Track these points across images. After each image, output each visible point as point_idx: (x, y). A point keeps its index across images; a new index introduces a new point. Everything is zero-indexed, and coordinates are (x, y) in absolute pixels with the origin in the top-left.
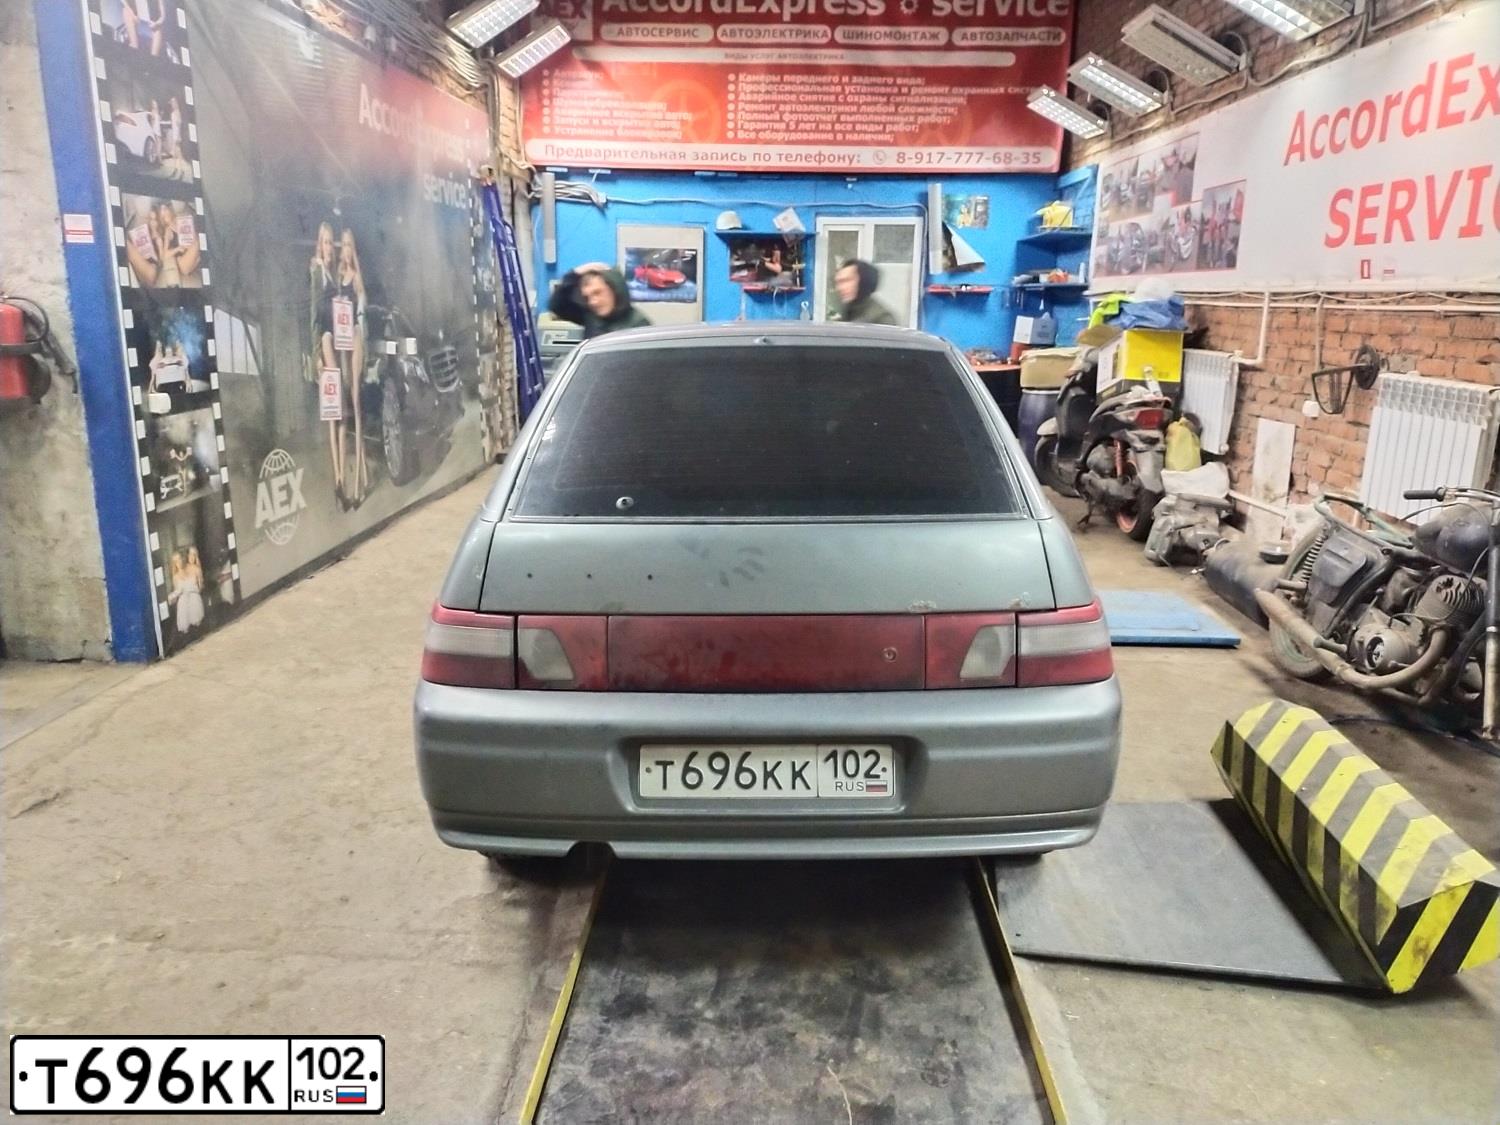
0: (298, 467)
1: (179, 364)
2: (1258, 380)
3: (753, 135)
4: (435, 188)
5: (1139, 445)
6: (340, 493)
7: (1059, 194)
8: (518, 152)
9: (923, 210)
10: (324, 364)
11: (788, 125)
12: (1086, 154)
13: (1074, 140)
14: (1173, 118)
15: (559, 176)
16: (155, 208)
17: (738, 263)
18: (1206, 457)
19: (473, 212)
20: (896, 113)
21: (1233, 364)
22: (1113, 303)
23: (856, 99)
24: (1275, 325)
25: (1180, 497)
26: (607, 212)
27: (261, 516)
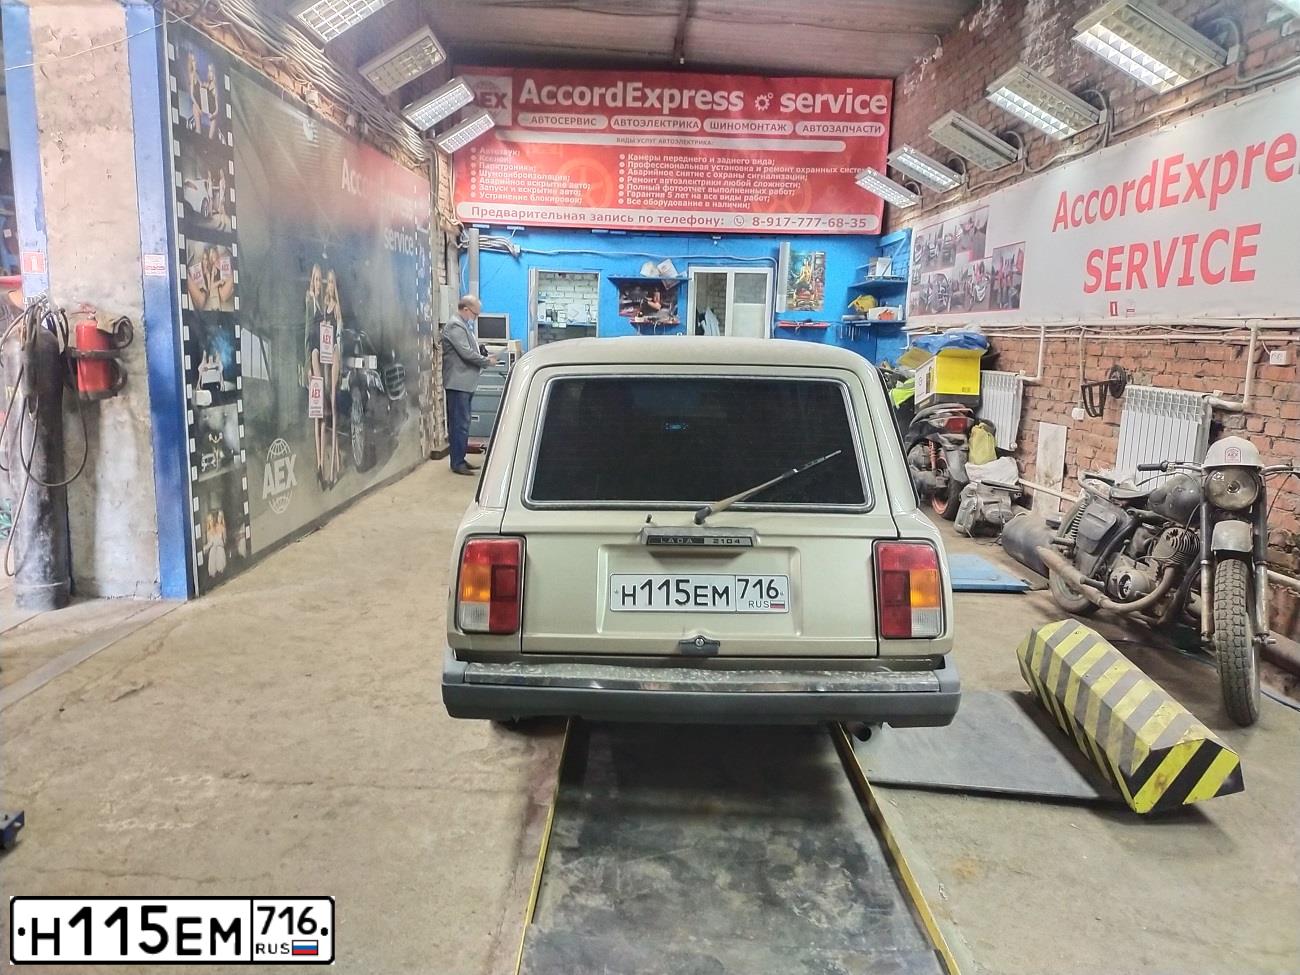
0: (293, 453)
1: (217, 368)
2: (1038, 393)
3: (638, 202)
4: (392, 239)
5: (948, 445)
6: (320, 476)
7: (881, 252)
8: (451, 211)
9: (774, 262)
10: (313, 374)
11: (666, 194)
12: (902, 220)
13: (892, 209)
14: (969, 195)
15: (482, 231)
16: (206, 251)
17: (625, 302)
18: (1000, 453)
19: (418, 258)
20: (752, 187)
21: (1019, 381)
23: (721, 175)
24: (1049, 351)
25: (980, 483)
26: (521, 260)
27: (266, 490)
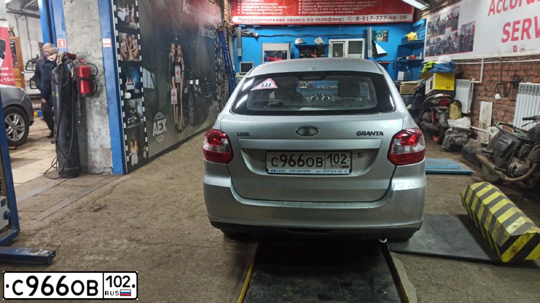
0: (165, 118)
1: (133, 84)
2: (481, 88)
3: (307, 13)
4: (204, 32)
5: (439, 111)
6: (176, 127)
7: (413, 29)
8: (230, 20)
9: (365, 36)
10: (172, 87)
11: (319, 9)
12: (422, 16)
13: (418, 11)
14: (451, 2)
15: (243, 28)
16: (127, 37)
17: (302, 55)
18: (463, 115)
19: (216, 40)
20: (356, 4)
21: (472, 83)
22: (430, 64)
24: (486, 70)
25: (454, 128)
26: (259, 39)
27: (155, 133)
